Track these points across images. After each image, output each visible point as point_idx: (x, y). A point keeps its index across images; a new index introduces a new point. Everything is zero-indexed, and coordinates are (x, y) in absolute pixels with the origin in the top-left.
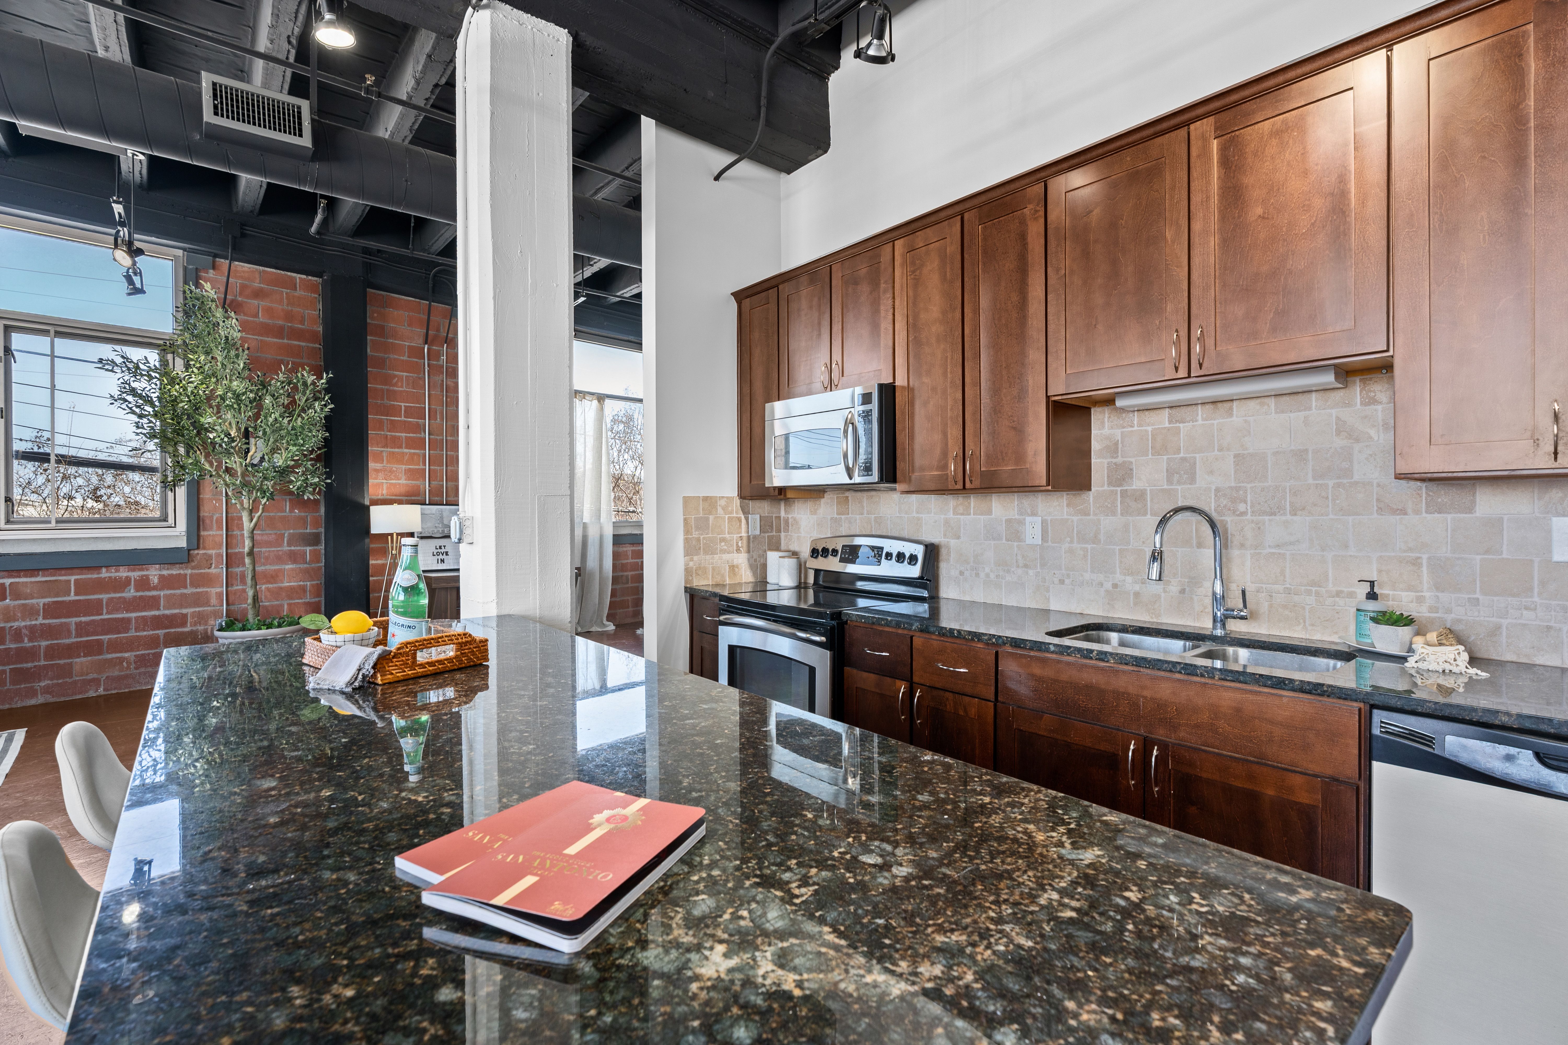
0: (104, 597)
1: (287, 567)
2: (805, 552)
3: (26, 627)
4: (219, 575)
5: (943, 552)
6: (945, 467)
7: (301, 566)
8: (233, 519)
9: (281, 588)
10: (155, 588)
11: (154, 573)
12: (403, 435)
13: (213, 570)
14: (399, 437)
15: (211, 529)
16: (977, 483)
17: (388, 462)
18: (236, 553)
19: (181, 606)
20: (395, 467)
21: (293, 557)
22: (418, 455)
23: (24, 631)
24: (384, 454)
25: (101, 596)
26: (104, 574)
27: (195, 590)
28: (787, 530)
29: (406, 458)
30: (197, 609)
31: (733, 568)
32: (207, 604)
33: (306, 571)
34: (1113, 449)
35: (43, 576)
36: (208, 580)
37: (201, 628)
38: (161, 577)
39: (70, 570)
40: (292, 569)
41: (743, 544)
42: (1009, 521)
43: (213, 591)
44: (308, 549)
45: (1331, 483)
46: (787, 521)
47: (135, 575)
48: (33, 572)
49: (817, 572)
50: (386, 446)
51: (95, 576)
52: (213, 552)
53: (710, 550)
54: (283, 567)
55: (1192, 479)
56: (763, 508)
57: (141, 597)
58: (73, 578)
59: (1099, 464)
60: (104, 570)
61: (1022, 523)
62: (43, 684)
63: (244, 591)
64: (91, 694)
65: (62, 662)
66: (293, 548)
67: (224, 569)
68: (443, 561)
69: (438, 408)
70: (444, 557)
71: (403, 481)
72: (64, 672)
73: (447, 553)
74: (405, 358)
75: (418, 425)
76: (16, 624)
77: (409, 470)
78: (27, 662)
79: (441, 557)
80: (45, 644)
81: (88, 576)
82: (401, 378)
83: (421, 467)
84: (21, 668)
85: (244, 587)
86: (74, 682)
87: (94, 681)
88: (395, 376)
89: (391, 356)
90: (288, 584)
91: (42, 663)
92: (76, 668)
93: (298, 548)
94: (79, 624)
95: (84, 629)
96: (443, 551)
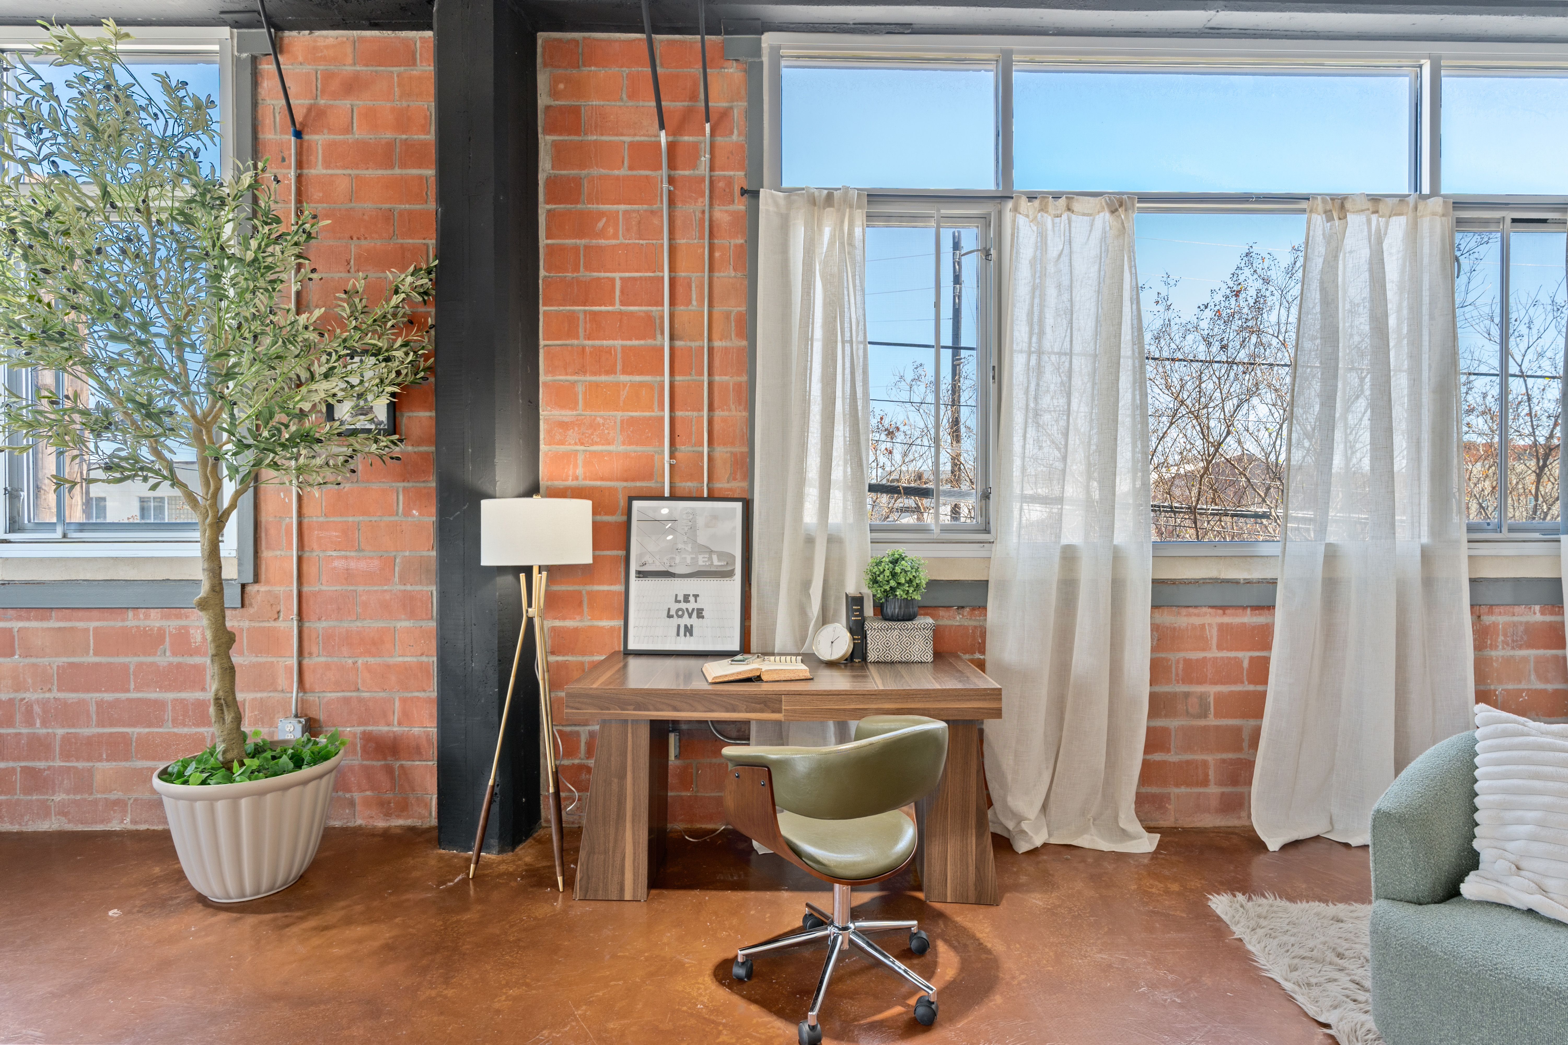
0: (132, 661)
1: (400, 624)
3: (37, 701)
4: (287, 635)
8: (311, 528)
9: (388, 666)
10: (198, 651)
12: (618, 343)
13: (282, 624)
14: (609, 350)
15: (276, 546)
17: (587, 405)
18: (314, 594)
20: (600, 415)
21: (409, 606)
22: (649, 386)
23: (37, 709)
24: (580, 389)
25: (126, 660)
26: (131, 621)
27: (254, 659)
29: (624, 394)
30: (259, 695)
32: (273, 686)
35: (58, 619)
36: (274, 643)
39: (88, 610)
40: (407, 630)
43: (279, 663)
44: (435, 590)
47: (171, 626)
48: (43, 612)
50: (582, 370)
51: (120, 624)
52: (277, 590)
54: (391, 624)
57: (179, 666)
58: (93, 625)
60: (131, 614)
62: (58, 798)
63: (327, 666)
64: (115, 826)
65: (80, 765)
66: (409, 588)
67: (295, 623)
68: (689, 630)
69: (694, 276)
70: (694, 621)
71: (617, 447)
72: (84, 782)
73: (700, 613)
74: (624, 172)
75: (649, 317)
76: (30, 696)
77: (632, 421)
78: (39, 760)
79: (686, 621)
80: (60, 732)
81: (111, 623)
82: (612, 217)
83: (656, 413)
84: (33, 769)
85: (329, 659)
86: (95, 802)
87: (119, 804)
88: (602, 214)
89: (596, 172)
90: (400, 659)
91: (58, 763)
92: (98, 778)
93: (418, 588)
94: (100, 704)
95: (106, 713)
96: (691, 605)
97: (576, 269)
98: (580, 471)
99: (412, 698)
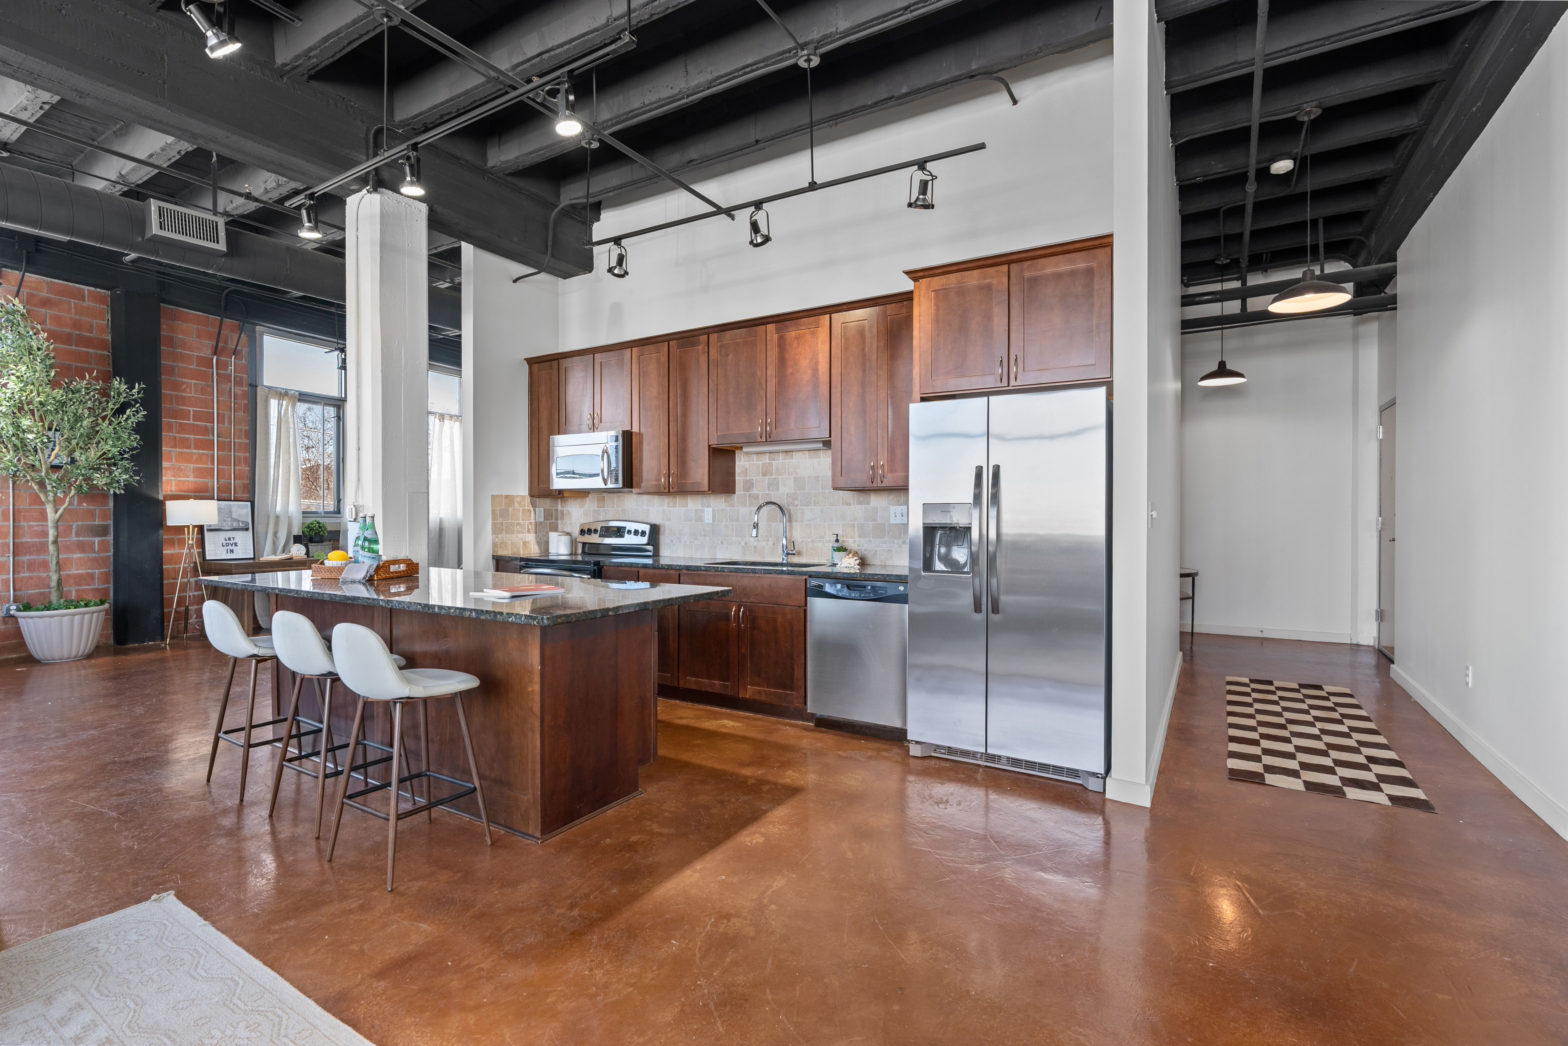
1: (75, 556)
2: (576, 532)
4: (6, 563)
5: (662, 529)
6: (660, 480)
7: (90, 555)
8: (20, 511)
9: (69, 575)
12: (192, 437)
14: (188, 439)
16: (675, 490)
17: (177, 461)
18: (23, 543)
20: (183, 465)
21: (81, 547)
22: (207, 455)
24: (173, 454)
28: (562, 519)
29: (195, 457)
31: (525, 543)
33: (95, 560)
34: (745, 473)
40: (80, 558)
41: (532, 527)
42: (696, 511)
43: (0, 578)
44: (97, 540)
45: (827, 491)
46: (562, 513)
49: (584, 544)
50: (175, 446)
53: (509, 531)
54: (71, 556)
55: (778, 489)
56: (547, 503)
59: (739, 479)
61: (703, 511)
63: (30, 578)
66: (81, 539)
67: (11, 559)
68: (232, 551)
69: (226, 413)
70: (234, 547)
71: (191, 479)
73: (236, 544)
74: (194, 367)
75: (206, 428)
77: (198, 469)
79: (230, 547)
82: (189, 385)
83: (210, 466)
85: (31, 574)
88: (184, 383)
89: (180, 365)
90: (76, 572)
93: (87, 539)
96: (232, 542)
97: (171, 403)
98: (173, 488)
99: (83, 590)
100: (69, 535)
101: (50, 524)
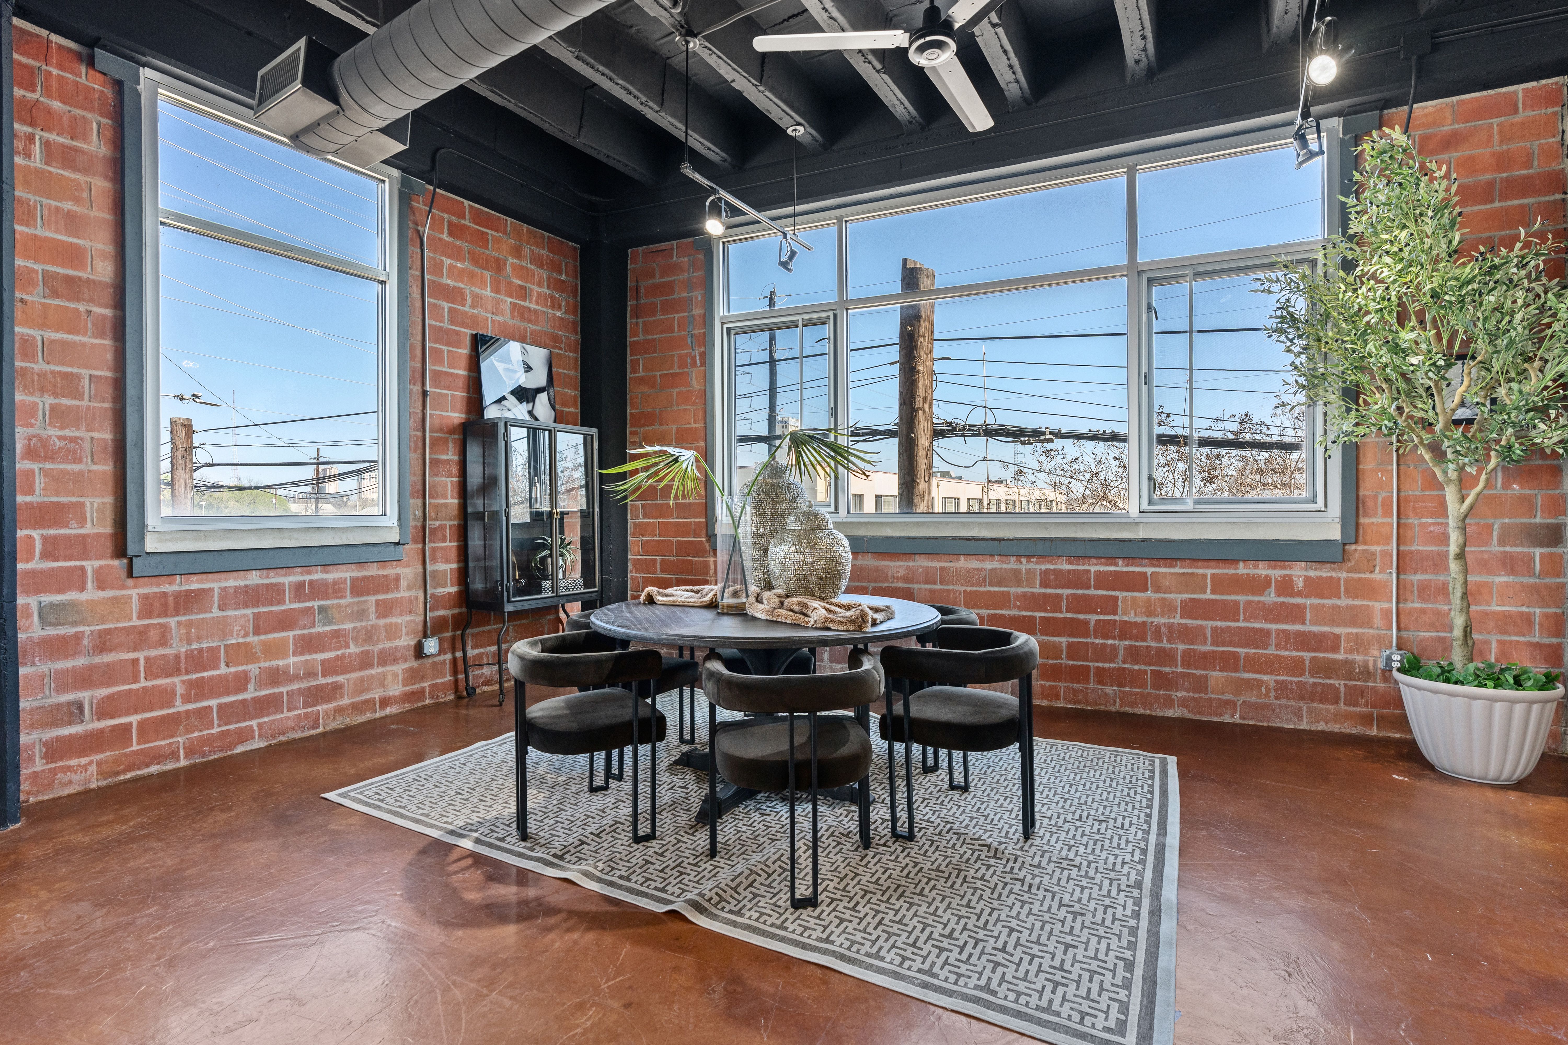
0: (1242, 599)
1: (1498, 579)
3: (1164, 624)
4: (1385, 585)
7: (1525, 580)
8: (1407, 500)
9: (1486, 614)
10: (1299, 594)
11: (1299, 573)
13: (1377, 576)
15: (1375, 514)
18: (1412, 553)
19: (1333, 623)
21: (1509, 564)
23: (1164, 630)
25: (1237, 598)
26: (1242, 569)
27: (1351, 602)
30: (1354, 630)
32: (1368, 624)
33: (1535, 589)
35: (1181, 567)
36: (1370, 590)
37: (1359, 658)
38: (1307, 579)
39: (1206, 561)
40: (1507, 585)
43: (1378, 606)
44: (1538, 552)
47: (1276, 573)
48: (1170, 561)
51: (1232, 571)
52: (1377, 549)
54: (1490, 579)
57: (1283, 604)
58: (1209, 572)
60: (1241, 564)
62: (1179, 695)
63: (1423, 611)
64: (1227, 719)
65: (1198, 672)
66: (1508, 549)
67: (1394, 576)
72: (1201, 685)
76: (1157, 620)
78: (1166, 666)
80: (1182, 647)
81: (1226, 571)
84: (1161, 672)
85: (1424, 605)
86: (1210, 700)
87: (1232, 704)
90: (1499, 608)
91: (1180, 669)
92: (1212, 683)
93: (1519, 549)
94: (1214, 630)
95: (1219, 636)
100: (1487, 542)
101: (1452, 522)
